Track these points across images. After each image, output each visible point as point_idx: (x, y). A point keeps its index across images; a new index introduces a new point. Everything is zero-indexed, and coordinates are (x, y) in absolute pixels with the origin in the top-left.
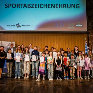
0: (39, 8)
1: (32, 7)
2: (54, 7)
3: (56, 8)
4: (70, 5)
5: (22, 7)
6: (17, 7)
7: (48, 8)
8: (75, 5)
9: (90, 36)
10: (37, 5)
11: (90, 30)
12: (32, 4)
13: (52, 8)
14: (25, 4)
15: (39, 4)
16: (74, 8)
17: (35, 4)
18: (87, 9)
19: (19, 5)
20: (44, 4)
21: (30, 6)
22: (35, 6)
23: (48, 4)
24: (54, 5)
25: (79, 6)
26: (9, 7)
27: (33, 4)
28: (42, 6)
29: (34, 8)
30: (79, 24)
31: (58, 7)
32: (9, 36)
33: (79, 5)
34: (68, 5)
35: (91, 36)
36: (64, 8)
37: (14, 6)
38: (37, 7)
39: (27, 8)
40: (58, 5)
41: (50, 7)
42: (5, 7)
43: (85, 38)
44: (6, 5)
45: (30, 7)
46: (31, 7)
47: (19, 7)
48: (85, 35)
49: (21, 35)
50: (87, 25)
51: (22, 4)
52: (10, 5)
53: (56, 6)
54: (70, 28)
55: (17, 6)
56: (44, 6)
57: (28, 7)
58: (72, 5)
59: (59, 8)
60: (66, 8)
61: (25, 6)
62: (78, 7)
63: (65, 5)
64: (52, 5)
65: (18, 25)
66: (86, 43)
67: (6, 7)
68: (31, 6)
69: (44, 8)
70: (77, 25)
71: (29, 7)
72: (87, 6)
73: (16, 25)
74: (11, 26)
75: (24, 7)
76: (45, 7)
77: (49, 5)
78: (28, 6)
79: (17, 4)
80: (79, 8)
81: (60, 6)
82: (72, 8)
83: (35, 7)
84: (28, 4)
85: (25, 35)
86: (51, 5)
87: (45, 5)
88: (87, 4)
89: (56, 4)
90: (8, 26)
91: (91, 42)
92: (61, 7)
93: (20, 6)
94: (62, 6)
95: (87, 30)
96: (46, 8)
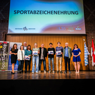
0: (43, 14)
1: (37, 14)
2: (56, 14)
3: (58, 14)
4: (70, 11)
5: (29, 14)
6: (25, 14)
7: (51, 14)
8: (74, 11)
9: (88, 38)
10: (42, 12)
11: (88, 33)
14: (31, 11)
15: (43, 11)
16: (74, 14)
17: (40, 11)
18: (84, 15)
19: (26, 11)
20: (48, 11)
22: (40, 12)
23: (51, 11)
25: (78, 13)
26: (17, 14)
27: (39, 11)
28: (46, 12)
30: (78, 27)
31: (60, 13)
32: (17, 38)
33: (78, 11)
34: (68, 11)
37: (22, 12)
38: (42, 13)
39: (33, 14)
40: (60, 12)
41: (53, 13)
43: (84, 40)
44: (15, 11)
47: (26, 14)
48: (84, 37)
49: (28, 37)
50: (86, 29)
51: (29, 11)
52: (18, 12)
53: (58, 13)
54: (71, 31)
55: (25, 12)
56: (48, 12)
57: (34, 14)
58: (72, 12)
59: (61, 14)
60: (67, 14)
61: (31, 12)
63: (66, 12)
64: (54, 11)
66: (85, 44)
67: (15, 13)
68: (37, 12)
69: (48, 14)
70: (76, 29)
71: (35, 13)
72: (84, 13)
73: (23, 29)
74: (19, 29)
75: (31, 13)
76: (49, 13)
78: (34, 12)
79: (25, 11)
80: (78, 14)
81: (61, 13)
82: (72, 14)
83: (40, 14)
84: (34, 11)
85: (30, 37)
86: (53, 12)
87: (49, 12)
88: (84, 11)
89: (58, 11)
90: (16, 29)
91: (90, 43)
94: (63, 13)
95: (86, 33)
96: (50, 14)
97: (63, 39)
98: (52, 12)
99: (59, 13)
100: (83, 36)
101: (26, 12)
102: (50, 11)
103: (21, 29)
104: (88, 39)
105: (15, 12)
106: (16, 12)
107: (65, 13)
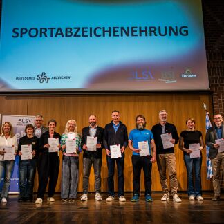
0: (91, 36)
1: (75, 36)
2: (128, 35)
3: (133, 35)
4: (166, 28)
5: (52, 36)
6: (41, 36)
7: (114, 35)
8: (176, 27)
9: (216, 101)
10: (88, 30)
11: (216, 86)
12: (75, 28)
13: (122, 35)
14: (60, 29)
15: (91, 29)
16: (176, 34)
17: (83, 28)
18: (205, 36)
19: (46, 30)
20: (104, 28)
21: (70, 32)
22: (83, 32)
24: (128, 28)
25: (187, 32)
26: (21, 36)
27: (79, 29)
28: (99, 32)
29: (79, 36)
30: (188, 72)
31: (138, 33)
33: (187, 27)
34: (159, 28)
35: (220, 102)
36: (151, 35)
37: (33, 32)
38: (88, 34)
39: (63, 36)
40: (138, 30)
41: (119, 33)
42: (13, 37)
43: (205, 106)
44: (16, 31)
45: (71, 36)
46: (74, 33)
47: (46, 36)
48: (205, 98)
50: (209, 75)
51: (52, 29)
52: (24, 31)
53: (133, 31)
54: (168, 82)
55: (41, 32)
56: (104, 32)
57: (66, 36)
58: (171, 28)
59: (140, 35)
60: (156, 35)
61: (60, 32)
62: (185, 33)
63: (153, 29)
64: (122, 29)
65: (43, 77)
66: (207, 117)
67: (15, 35)
68: (74, 31)
69: (104, 35)
70: (184, 76)
71: (69, 34)
73: (36, 77)
74: (26, 78)
75: (57, 34)
76: (107, 34)
77: (116, 30)
78: (67, 32)
79: (41, 29)
81: (141, 31)
82: (170, 35)
83: (83, 36)
84: (67, 29)
86: (119, 30)
87: (107, 29)
88: (205, 26)
89: (132, 28)
90: (18, 78)
92: (143, 34)
93: (48, 33)
94: (146, 31)
95: (210, 87)
96: (110, 35)
97: (146, 104)
98: (114, 32)
99: (135, 33)
100: (202, 95)
101: (44, 33)
102: (110, 28)
103: (31, 78)
104: (217, 104)
105: (14, 31)
106: (19, 31)
107: (151, 31)
